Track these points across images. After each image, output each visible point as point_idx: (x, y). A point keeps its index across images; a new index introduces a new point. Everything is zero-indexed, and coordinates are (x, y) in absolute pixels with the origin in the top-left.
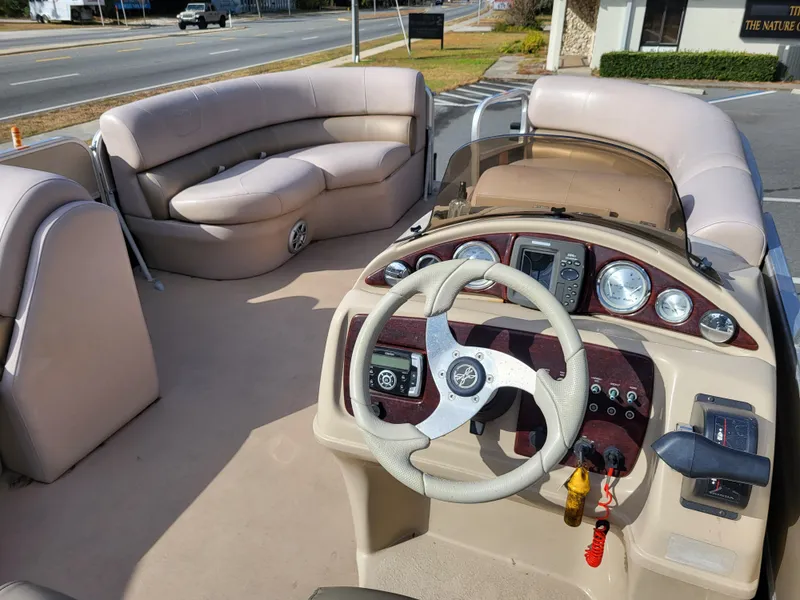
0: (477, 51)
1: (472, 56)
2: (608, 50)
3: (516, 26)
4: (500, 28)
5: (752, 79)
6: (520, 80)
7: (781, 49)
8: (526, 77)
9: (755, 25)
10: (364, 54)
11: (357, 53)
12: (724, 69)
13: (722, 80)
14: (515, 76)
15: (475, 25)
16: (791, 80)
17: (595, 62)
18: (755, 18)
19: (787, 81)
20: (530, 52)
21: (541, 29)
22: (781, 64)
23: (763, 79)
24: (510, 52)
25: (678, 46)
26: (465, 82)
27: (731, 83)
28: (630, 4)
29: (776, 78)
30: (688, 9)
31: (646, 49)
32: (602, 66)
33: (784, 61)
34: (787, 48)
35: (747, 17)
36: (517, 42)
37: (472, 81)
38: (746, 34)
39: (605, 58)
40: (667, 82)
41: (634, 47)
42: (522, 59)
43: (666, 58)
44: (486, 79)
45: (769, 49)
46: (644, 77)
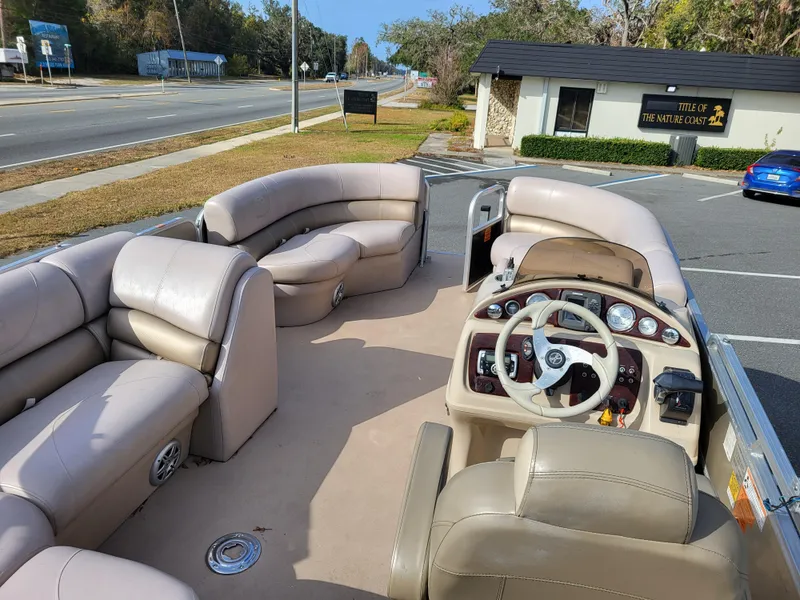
0: (408, 127)
1: (404, 132)
2: (527, 134)
3: (441, 105)
4: (426, 105)
5: (650, 163)
6: (451, 157)
7: (672, 139)
8: (456, 154)
9: (651, 118)
10: (303, 124)
11: (296, 124)
12: (625, 154)
13: (625, 163)
14: (446, 152)
15: (401, 101)
16: (681, 165)
17: (517, 144)
18: (650, 111)
19: (678, 166)
20: (457, 130)
21: (463, 109)
22: (672, 152)
23: (659, 164)
24: (439, 130)
25: (586, 132)
26: (402, 157)
27: (632, 167)
28: (545, 95)
29: (669, 163)
30: (594, 101)
31: (560, 134)
32: (523, 147)
33: (675, 149)
34: (678, 138)
35: (644, 110)
36: (444, 120)
37: (407, 156)
38: (643, 124)
39: (525, 140)
40: (579, 163)
41: (550, 131)
42: (450, 137)
43: (576, 143)
44: (420, 154)
45: (662, 138)
46: (559, 158)
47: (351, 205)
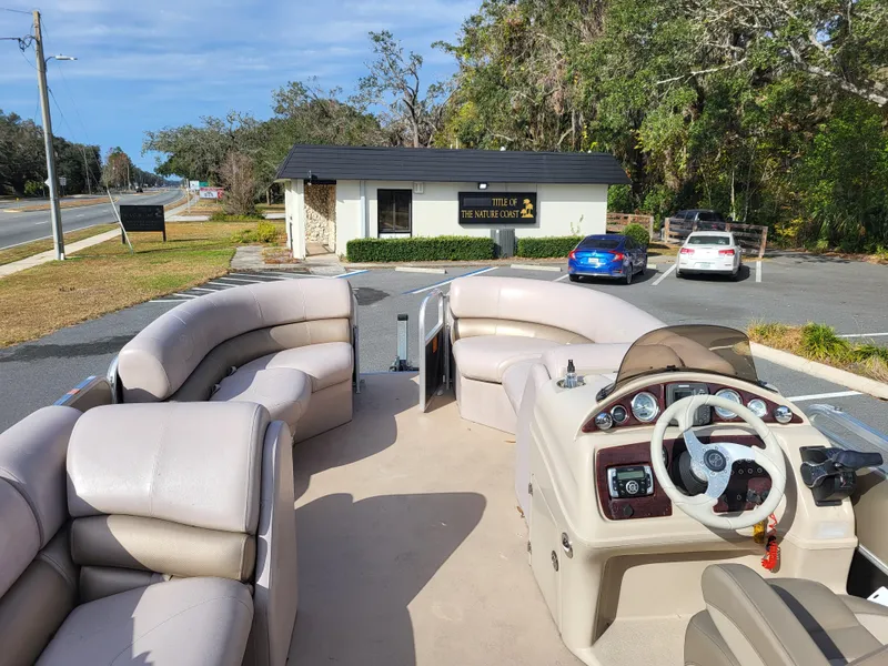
0: (207, 242)
1: (206, 248)
2: (352, 239)
3: (236, 215)
4: (218, 217)
5: (478, 258)
6: (271, 270)
7: (493, 233)
8: (277, 266)
9: (469, 214)
10: (69, 249)
11: (61, 250)
12: (453, 251)
13: (454, 260)
14: (263, 265)
15: (185, 214)
16: (506, 257)
17: (343, 250)
18: (467, 208)
19: (503, 258)
20: (267, 241)
21: (263, 218)
22: (495, 245)
23: (486, 258)
24: (246, 242)
25: (411, 233)
26: (215, 275)
27: (462, 263)
28: (363, 198)
29: (495, 257)
30: (413, 202)
31: (385, 236)
32: (349, 252)
33: (498, 243)
34: (498, 231)
35: (461, 207)
36: (248, 232)
37: (220, 274)
38: (463, 221)
39: (352, 246)
40: (409, 264)
41: (374, 234)
42: (262, 249)
43: (404, 244)
44: (235, 271)
45: (482, 232)
46: (389, 261)
47: (273, 332)
